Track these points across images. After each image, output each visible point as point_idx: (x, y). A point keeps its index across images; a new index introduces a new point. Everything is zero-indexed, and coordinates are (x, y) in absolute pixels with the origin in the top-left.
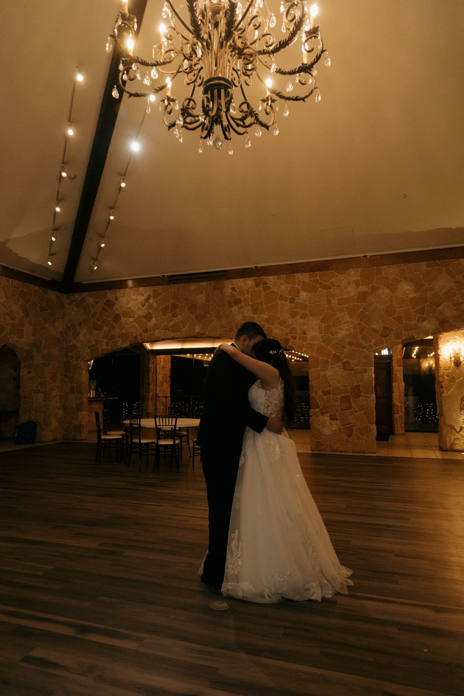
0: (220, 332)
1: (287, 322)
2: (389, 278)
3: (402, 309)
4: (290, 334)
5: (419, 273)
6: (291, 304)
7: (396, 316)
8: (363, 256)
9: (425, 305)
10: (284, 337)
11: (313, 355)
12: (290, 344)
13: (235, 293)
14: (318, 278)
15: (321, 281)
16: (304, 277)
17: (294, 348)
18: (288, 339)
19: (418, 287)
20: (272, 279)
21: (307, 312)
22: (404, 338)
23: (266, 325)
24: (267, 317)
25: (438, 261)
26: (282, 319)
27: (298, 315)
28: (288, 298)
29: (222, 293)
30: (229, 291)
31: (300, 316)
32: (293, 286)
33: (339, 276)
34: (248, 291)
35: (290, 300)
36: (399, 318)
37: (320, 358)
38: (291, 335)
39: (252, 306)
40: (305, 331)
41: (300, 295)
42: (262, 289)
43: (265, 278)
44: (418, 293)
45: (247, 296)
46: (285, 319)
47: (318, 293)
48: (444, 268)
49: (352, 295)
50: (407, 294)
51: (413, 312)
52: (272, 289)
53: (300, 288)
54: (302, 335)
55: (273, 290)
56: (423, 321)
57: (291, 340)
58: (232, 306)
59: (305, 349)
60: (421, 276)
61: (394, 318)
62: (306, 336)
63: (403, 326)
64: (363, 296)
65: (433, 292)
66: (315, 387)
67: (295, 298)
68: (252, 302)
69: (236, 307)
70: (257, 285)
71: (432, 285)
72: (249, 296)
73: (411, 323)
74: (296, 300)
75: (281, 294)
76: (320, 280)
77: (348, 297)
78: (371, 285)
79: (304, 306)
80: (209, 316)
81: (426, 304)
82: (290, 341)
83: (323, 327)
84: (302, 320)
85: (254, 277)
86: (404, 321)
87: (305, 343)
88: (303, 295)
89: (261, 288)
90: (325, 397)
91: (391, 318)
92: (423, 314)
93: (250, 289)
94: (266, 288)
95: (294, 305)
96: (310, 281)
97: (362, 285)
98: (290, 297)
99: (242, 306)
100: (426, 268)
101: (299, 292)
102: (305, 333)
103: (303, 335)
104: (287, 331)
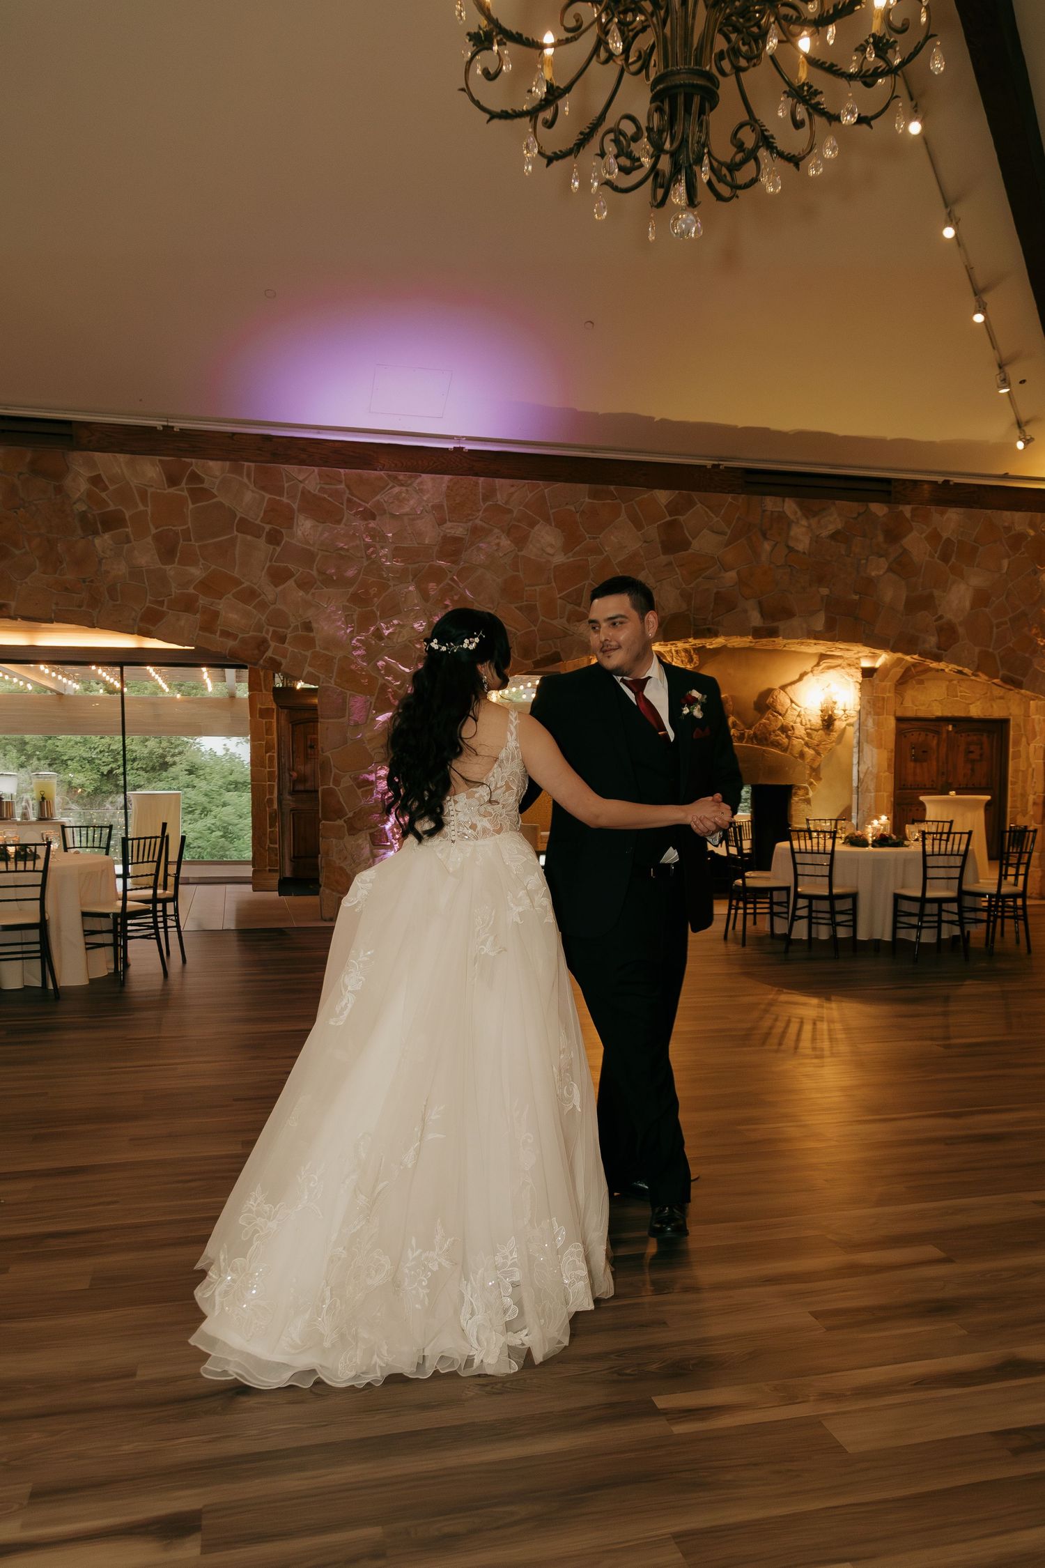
0: (57, 604)
1: (260, 595)
2: (510, 511)
3: (536, 587)
4: (269, 627)
5: (574, 509)
6: (272, 547)
7: (525, 603)
8: (455, 447)
9: (585, 584)
10: (251, 633)
11: (329, 685)
12: (269, 654)
13: (103, 495)
14: (342, 486)
15: (350, 496)
16: (309, 478)
17: (280, 664)
18: (264, 641)
19: (571, 540)
20: (214, 470)
21: (314, 573)
22: (539, 657)
23: (201, 596)
24: (204, 575)
25: (612, 488)
26: (248, 583)
27: (292, 577)
28: (264, 528)
29: (59, 490)
30: (84, 486)
31: (295, 581)
32: (278, 498)
33: (397, 490)
34: (143, 495)
35: (269, 534)
36: (530, 610)
37: (349, 693)
38: (271, 629)
39: (158, 538)
40: (310, 622)
41: (295, 525)
42: (185, 493)
43: (196, 464)
44: (570, 554)
45: (141, 508)
46: (256, 587)
47: (342, 526)
48: (623, 505)
49: (427, 542)
50: (552, 555)
51: (560, 598)
52: (216, 496)
53: (295, 506)
54: (300, 633)
55: (222, 503)
56: (578, 621)
57: (273, 644)
58: (96, 533)
59: (311, 669)
60: (578, 514)
61: (520, 609)
62: (311, 634)
63: (538, 630)
64: (452, 548)
65: (603, 556)
66: (334, 766)
67: (281, 532)
68: (156, 528)
69: (107, 536)
70: (173, 481)
71: (598, 540)
72: (149, 510)
73: (555, 622)
74: (285, 539)
75: (243, 516)
76: (347, 491)
77: (417, 545)
78: (470, 524)
79: (307, 557)
80: (17, 552)
81: (587, 582)
82: (269, 646)
83: (355, 617)
84: (301, 593)
85: (164, 455)
86: (541, 618)
87: (309, 654)
88: (305, 528)
89: (182, 490)
90: (359, 792)
91: (513, 606)
92: (579, 605)
93: (153, 490)
94: (199, 494)
95: (279, 549)
96: (322, 490)
97: (450, 521)
98: (268, 527)
99: (127, 536)
100: (587, 500)
101: (292, 519)
102: (308, 627)
103: (306, 633)
104: (263, 618)
